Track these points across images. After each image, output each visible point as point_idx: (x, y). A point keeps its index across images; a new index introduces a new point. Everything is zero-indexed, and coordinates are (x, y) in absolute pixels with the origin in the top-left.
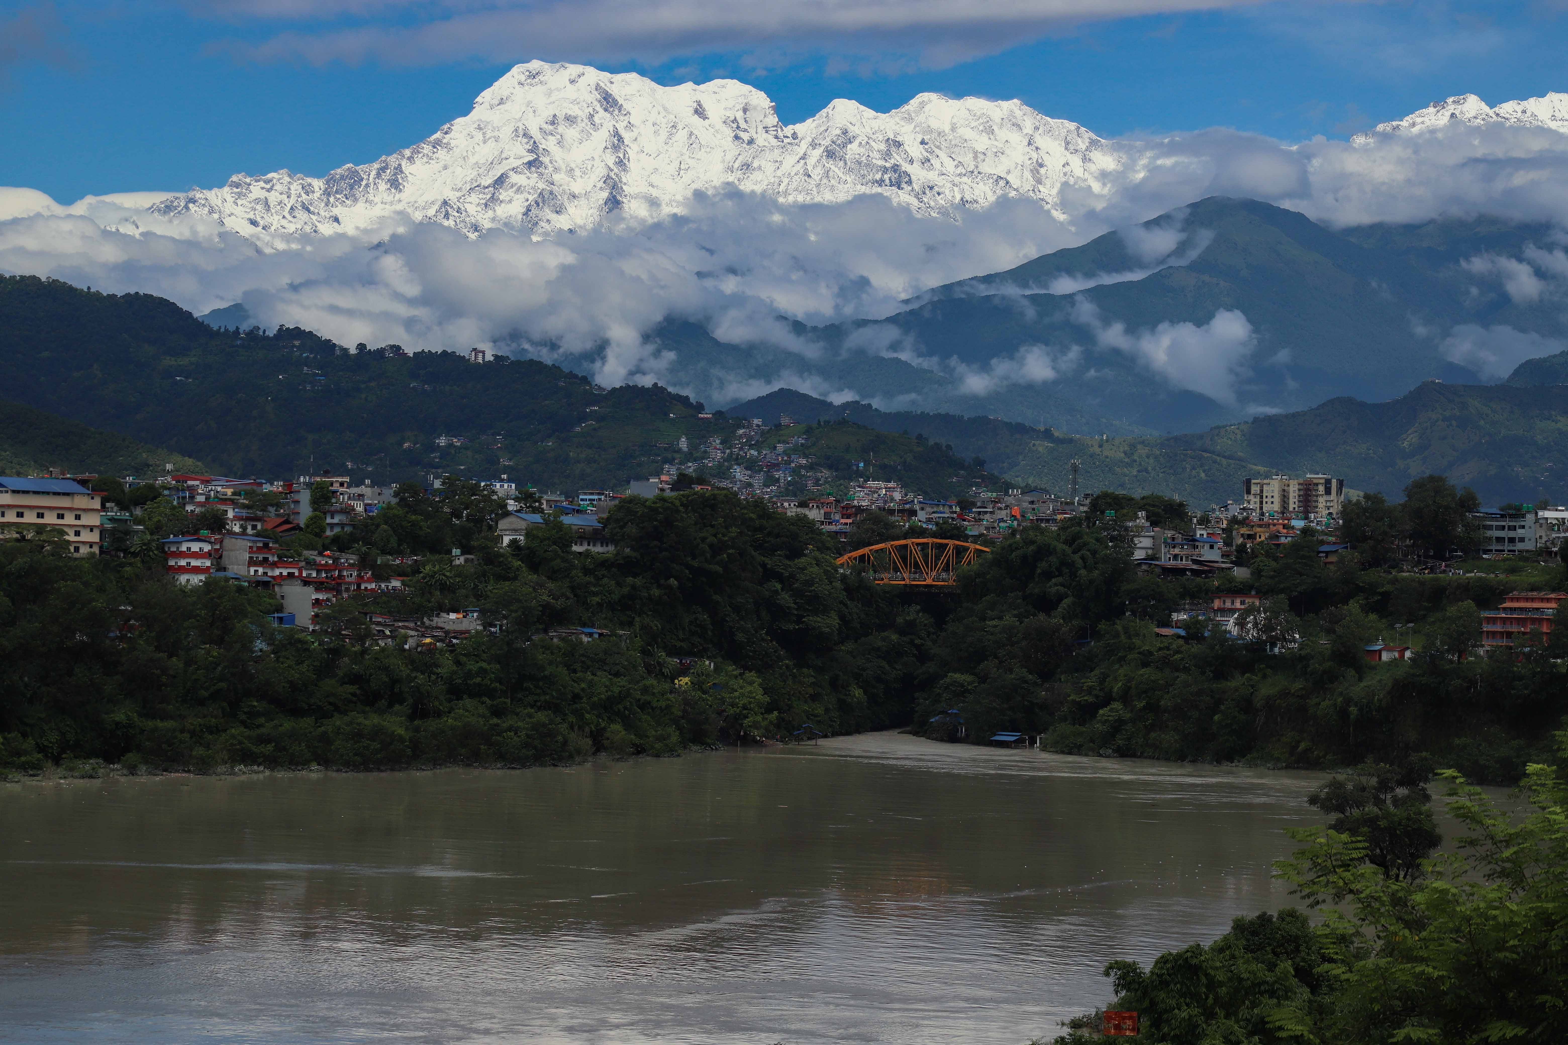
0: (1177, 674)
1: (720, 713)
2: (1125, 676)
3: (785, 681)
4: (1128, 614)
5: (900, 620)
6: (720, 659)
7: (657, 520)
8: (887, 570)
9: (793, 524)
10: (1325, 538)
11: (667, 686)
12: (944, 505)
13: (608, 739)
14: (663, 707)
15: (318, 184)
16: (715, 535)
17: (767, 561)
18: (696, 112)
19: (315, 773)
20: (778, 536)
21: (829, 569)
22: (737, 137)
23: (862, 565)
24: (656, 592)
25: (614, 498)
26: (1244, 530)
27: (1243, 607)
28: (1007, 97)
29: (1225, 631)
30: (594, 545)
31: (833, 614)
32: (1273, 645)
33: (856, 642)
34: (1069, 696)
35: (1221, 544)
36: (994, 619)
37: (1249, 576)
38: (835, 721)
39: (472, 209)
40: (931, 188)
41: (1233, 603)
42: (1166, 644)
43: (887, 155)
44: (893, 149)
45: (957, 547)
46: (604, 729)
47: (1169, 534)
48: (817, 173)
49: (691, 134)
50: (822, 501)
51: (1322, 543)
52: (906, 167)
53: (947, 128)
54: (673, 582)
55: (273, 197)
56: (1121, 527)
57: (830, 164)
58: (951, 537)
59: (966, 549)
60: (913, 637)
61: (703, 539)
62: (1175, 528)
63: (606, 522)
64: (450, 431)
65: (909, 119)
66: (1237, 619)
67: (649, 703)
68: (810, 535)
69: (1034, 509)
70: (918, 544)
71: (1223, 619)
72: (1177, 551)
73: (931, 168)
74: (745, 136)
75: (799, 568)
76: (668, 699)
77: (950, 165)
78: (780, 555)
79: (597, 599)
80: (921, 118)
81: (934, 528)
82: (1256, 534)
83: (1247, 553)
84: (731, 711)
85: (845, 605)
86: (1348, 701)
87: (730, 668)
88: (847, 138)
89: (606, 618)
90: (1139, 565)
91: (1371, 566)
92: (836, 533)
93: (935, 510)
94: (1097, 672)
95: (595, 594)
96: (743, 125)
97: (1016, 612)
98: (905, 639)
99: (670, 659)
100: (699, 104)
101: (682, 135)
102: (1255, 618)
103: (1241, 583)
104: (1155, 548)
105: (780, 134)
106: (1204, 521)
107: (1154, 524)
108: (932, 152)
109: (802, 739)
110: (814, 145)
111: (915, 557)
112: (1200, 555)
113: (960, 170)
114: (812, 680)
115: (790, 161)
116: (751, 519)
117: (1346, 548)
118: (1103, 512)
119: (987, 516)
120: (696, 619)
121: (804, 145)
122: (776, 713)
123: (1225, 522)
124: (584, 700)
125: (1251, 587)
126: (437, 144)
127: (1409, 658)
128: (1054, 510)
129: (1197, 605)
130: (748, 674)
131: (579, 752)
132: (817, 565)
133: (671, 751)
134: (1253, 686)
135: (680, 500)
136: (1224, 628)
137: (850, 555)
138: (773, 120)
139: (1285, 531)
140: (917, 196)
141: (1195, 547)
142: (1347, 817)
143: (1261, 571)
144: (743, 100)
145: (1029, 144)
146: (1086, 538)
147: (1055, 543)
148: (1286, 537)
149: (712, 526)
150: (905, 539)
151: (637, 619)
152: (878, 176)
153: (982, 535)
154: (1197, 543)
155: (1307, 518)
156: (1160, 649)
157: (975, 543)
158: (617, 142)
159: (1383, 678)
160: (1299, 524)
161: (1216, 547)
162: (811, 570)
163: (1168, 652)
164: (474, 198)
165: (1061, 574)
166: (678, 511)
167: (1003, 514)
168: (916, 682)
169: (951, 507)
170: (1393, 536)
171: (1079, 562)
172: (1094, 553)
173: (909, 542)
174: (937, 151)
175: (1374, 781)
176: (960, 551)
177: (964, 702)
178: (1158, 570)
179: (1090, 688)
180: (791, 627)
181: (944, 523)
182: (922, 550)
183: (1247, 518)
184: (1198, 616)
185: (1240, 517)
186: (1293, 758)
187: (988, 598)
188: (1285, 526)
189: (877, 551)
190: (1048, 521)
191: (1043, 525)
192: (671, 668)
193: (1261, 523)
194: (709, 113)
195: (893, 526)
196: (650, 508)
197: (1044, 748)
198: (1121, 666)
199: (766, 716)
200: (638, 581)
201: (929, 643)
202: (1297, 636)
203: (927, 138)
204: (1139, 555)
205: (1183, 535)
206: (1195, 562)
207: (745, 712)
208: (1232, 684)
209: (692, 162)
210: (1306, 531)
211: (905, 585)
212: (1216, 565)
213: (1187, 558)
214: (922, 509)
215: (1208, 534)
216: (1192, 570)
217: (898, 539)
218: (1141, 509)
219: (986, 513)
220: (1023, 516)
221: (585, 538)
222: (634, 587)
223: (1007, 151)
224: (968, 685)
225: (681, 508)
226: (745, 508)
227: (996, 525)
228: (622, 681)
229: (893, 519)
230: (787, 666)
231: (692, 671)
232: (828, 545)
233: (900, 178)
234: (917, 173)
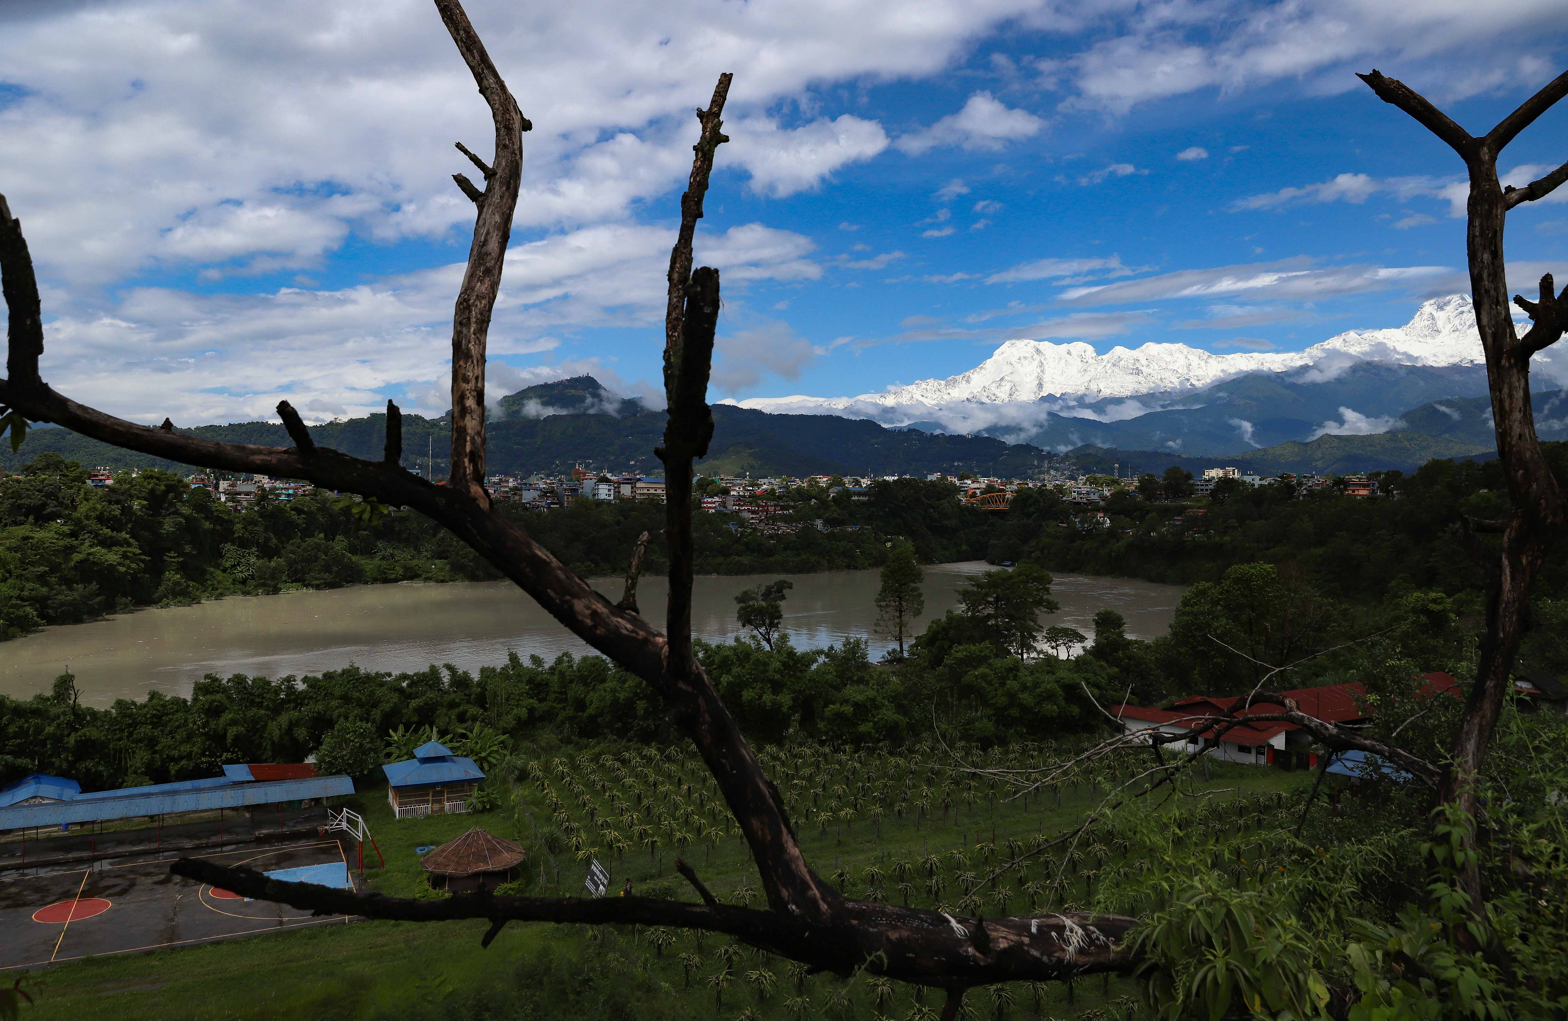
5: (989, 522)
6: (906, 536)
15: (943, 382)
18: (1068, 353)
19: (714, 576)
22: (1082, 361)
24: (881, 513)
28: (1177, 343)
30: (861, 497)
39: (993, 389)
43: (1135, 364)
44: (1136, 362)
48: (1109, 372)
49: (1066, 360)
52: (1141, 368)
53: (1156, 354)
54: (887, 509)
55: (929, 388)
57: (1114, 368)
64: (958, 461)
65: (1142, 352)
72: (1082, 496)
73: (1150, 368)
74: (1085, 360)
77: (1156, 367)
79: (859, 516)
80: (1147, 351)
88: (1120, 359)
89: (863, 522)
90: (1065, 501)
91: (1146, 500)
95: (859, 514)
96: (1084, 357)
99: (885, 536)
100: (1069, 350)
101: (1063, 361)
103: (1100, 507)
105: (1097, 359)
108: (1150, 363)
110: (1108, 362)
112: (1090, 497)
115: (1100, 368)
121: (1105, 362)
126: (982, 368)
133: (865, 568)
138: (1095, 354)
144: (1084, 349)
145: (1186, 358)
147: (1034, 494)
152: (1131, 372)
158: (1041, 364)
164: (994, 385)
165: (1035, 505)
170: (1157, 489)
172: (1047, 497)
174: (1152, 362)
177: (995, 551)
178: (1072, 503)
192: (884, 539)
194: (1073, 353)
203: (1148, 358)
206: (1087, 500)
211: (993, 509)
212: (1094, 500)
213: (1085, 498)
216: (1084, 503)
223: (1178, 361)
231: (893, 540)
233: (1138, 372)
234: (1145, 370)
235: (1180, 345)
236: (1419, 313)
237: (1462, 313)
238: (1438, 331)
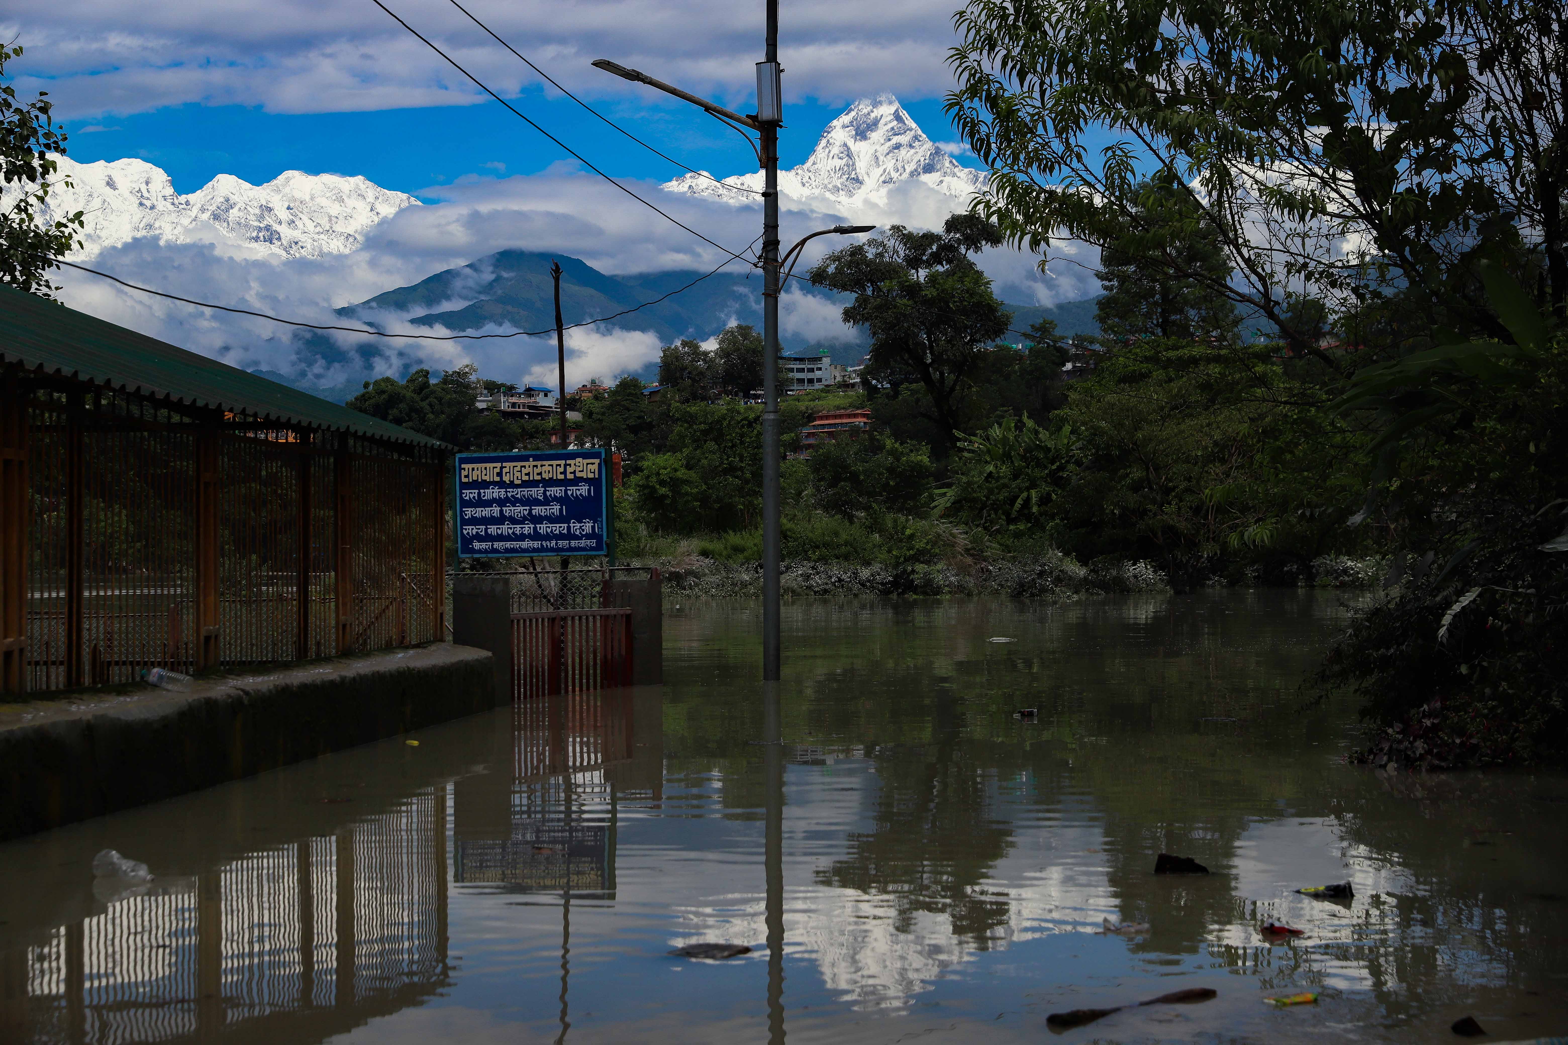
18: (108, 184)
22: (141, 204)
28: (352, 175)
40: (296, 243)
43: (261, 218)
44: (266, 213)
49: (104, 201)
52: (276, 227)
53: (307, 198)
57: (217, 225)
65: (278, 191)
73: (296, 228)
74: (148, 203)
77: (310, 226)
80: (287, 190)
88: (229, 204)
96: (146, 194)
100: (110, 177)
101: (96, 202)
105: (176, 201)
108: (296, 216)
110: (203, 210)
113: (319, 229)
115: (185, 221)
121: (195, 211)
138: (170, 191)
140: (285, 249)
144: (145, 175)
145: (372, 210)
152: (254, 234)
174: (300, 215)
194: (118, 185)
203: (292, 205)
209: (104, 222)
223: (355, 216)
233: (271, 236)
234: (285, 232)
235: (358, 180)
236: (823, 142)
237: (898, 147)
238: (858, 181)
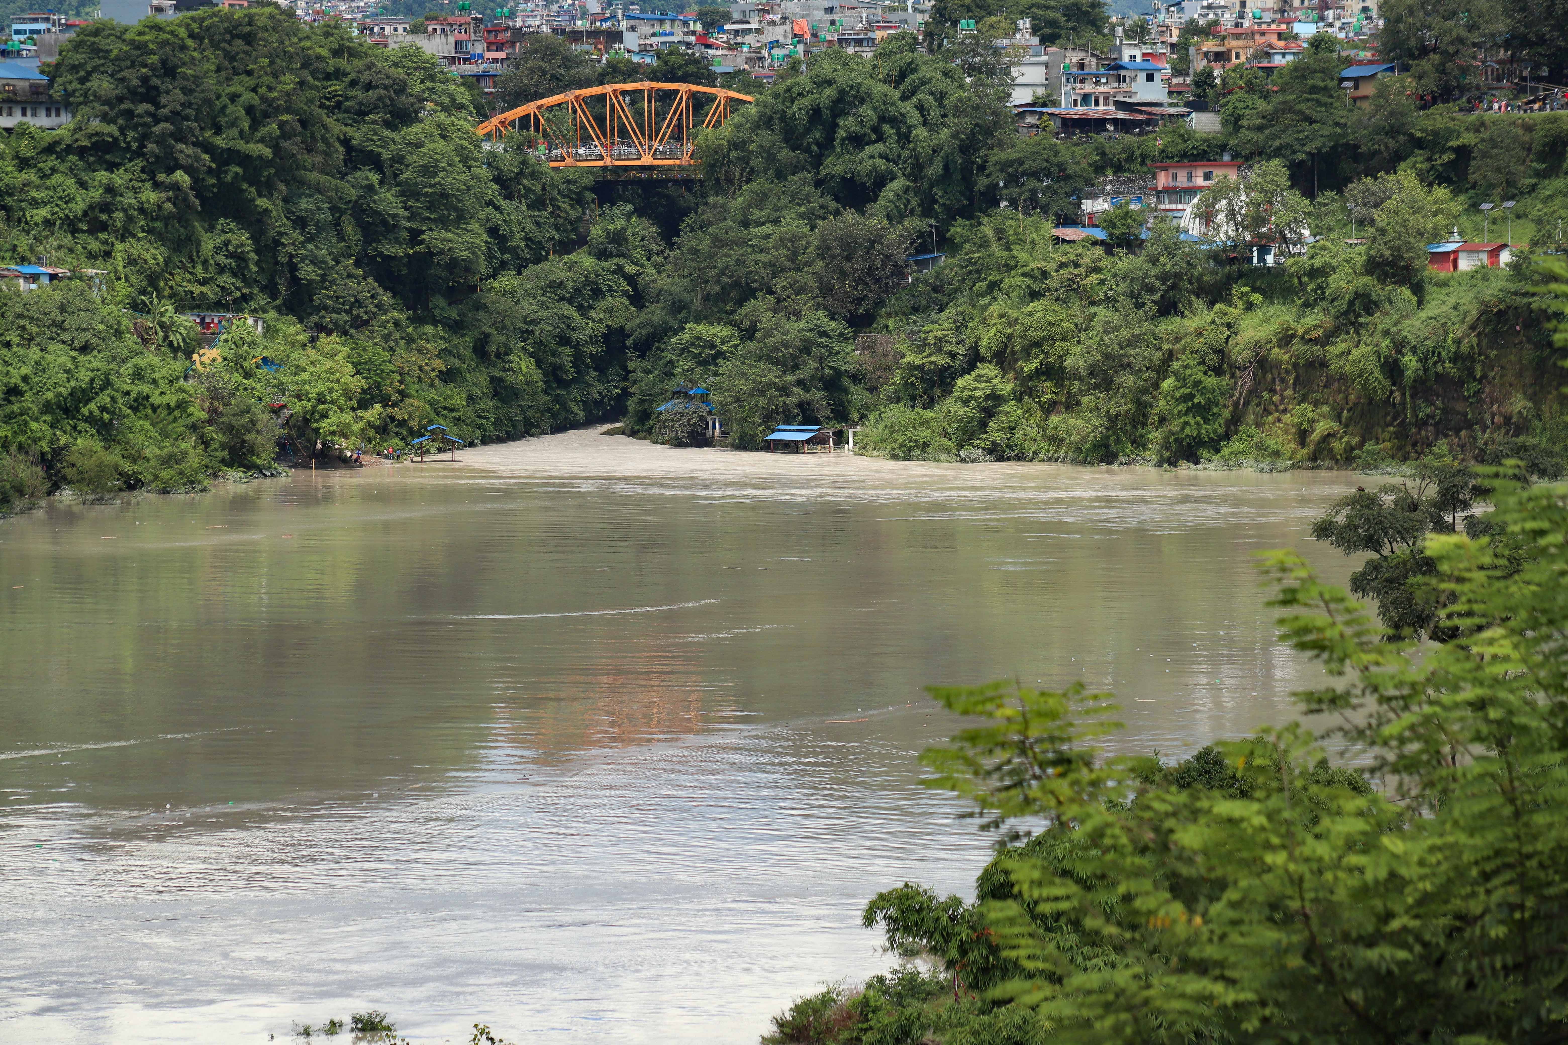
0: (1093, 309)
1: (276, 411)
2: (1002, 316)
3: (392, 349)
4: (1003, 204)
5: (596, 232)
6: (272, 314)
7: (145, 66)
8: (567, 142)
9: (396, 65)
10: (1352, 53)
11: (178, 365)
12: (673, 21)
13: (74, 465)
14: (173, 404)
16: (254, 90)
17: (351, 131)
20: (369, 86)
21: (465, 143)
23: (524, 133)
24: (150, 196)
25: (69, 26)
26: (1210, 46)
27: (1207, 184)
29: (1178, 229)
30: (34, 115)
31: (475, 226)
32: (1264, 250)
33: (519, 273)
34: (903, 356)
35: (1167, 71)
36: (763, 224)
37: (1218, 128)
38: (486, 418)
41: (1190, 178)
42: (1072, 257)
45: (694, 97)
46: (66, 447)
47: (1074, 57)
50: (451, 19)
51: (1348, 62)
54: (181, 177)
56: (986, 48)
58: (684, 79)
59: (711, 99)
60: (621, 261)
61: (234, 98)
62: (1082, 48)
63: (53, 73)
66: (1197, 206)
67: (147, 397)
68: (428, 84)
69: (833, 22)
70: (624, 93)
71: (1174, 207)
72: (1087, 88)
75: (409, 144)
76: (182, 390)
78: (374, 122)
79: (43, 213)
81: (654, 62)
82: (1229, 51)
83: (1213, 86)
84: (298, 407)
85: (497, 208)
86: (1400, 346)
87: (292, 330)
89: (60, 247)
90: (1021, 115)
91: (1435, 101)
92: (478, 77)
93: (658, 29)
94: (950, 311)
95: (36, 203)
97: (802, 209)
98: (605, 264)
99: (182, 317)
102: (1230, 203)
103: (1205, 141)
104: (1050, 84)
106: (1138, 32)
107: (1047, 40)
109: (428, 452)
111: (619, 117)
112: (1129, 94)
114: (444, 345)
116: (319, 58)
117: (1391, 69)
118: (955, 23)
119: (750, 39)
120: (227, 243)
122: (378, 407)
123: (1176, 32)
124: (27, 395)
125: (1223, 148)
127: (1507, 265)
128: (869, 22)
129: (1125, 183)
130: (323, 339)
131: (20, 491)
132: (443, 137)
133: (190, 482)
134: (1229, 326)
135: (187, 26)
136: (1175, 223)
137: (501, 117)
139: (1282, 44)
141: (1121, 79)
142: (1386, 558)
143: (1239, 118)
146: (924, 71)
147: (870, 82)
148: (1284, 55)
149: (249, 73)
150: (601, 83)
151: (119, 246)
153: (739, 72)
154: (1123, 73)
155: (1321, 18)
156: (1062, 265)
157: (729, 87)
159: (1462, 301)
160: (1306, 30)
161: (1157, 77)
162: (432, 146)
163: (1076, 272)
165: (881, 138)
166: (183, 48)
167: (778, 33)
168: (629, 342)
169: (686, 23)
170: (1474, 45)
171: (915, 117)
172: (940, 97)
173: (607, 89)
175: (1432, 491)
176: (700, 103)
177: (716, 375)
178: (1053, 125)
179: (940, 340)
180: (400, 252)
181: (671, 53)
182: (633, 103)
183: (1215, 23)
184: (1127, 203)
185: (1202, 22)
186: (1305, 451)
187: (752, 186)
188: (1280, 36)
189: (550, 108)
190: (859, 42)
191: (850, 51)
192: (184, 332)
193: (1239, 30)
195: (578, 61)
196: (132, 42)
197: (862, 450)
198: (995, 299)
199: (360, 413)
200: (119, 178)
201: (650, 271)
202: (1306, 232)
204: (1020, 97)
205: (1099, 58)
206: (1121, 106)
207: (321, 407)
208: (1191, 323)
210: (1317, 43)
211: (605, 168)
212: (1158, 110)
213: (1106, 99)
214: (633, 29)
215: (1144, 55)
216: (1115, 121)
217: (588, 84)
218: (1024, 14)
219: (748, 31)
220: (814, 35)
221: (17, 102)
222: (110, 190)
224: (723, 343)
225: (190, 42)
226: (308, 38)
227: (765, 53)
228: (96, 361)
229: (578, 48)
230: (396, 324)
231: (223, 337)
232: (460, 100)
